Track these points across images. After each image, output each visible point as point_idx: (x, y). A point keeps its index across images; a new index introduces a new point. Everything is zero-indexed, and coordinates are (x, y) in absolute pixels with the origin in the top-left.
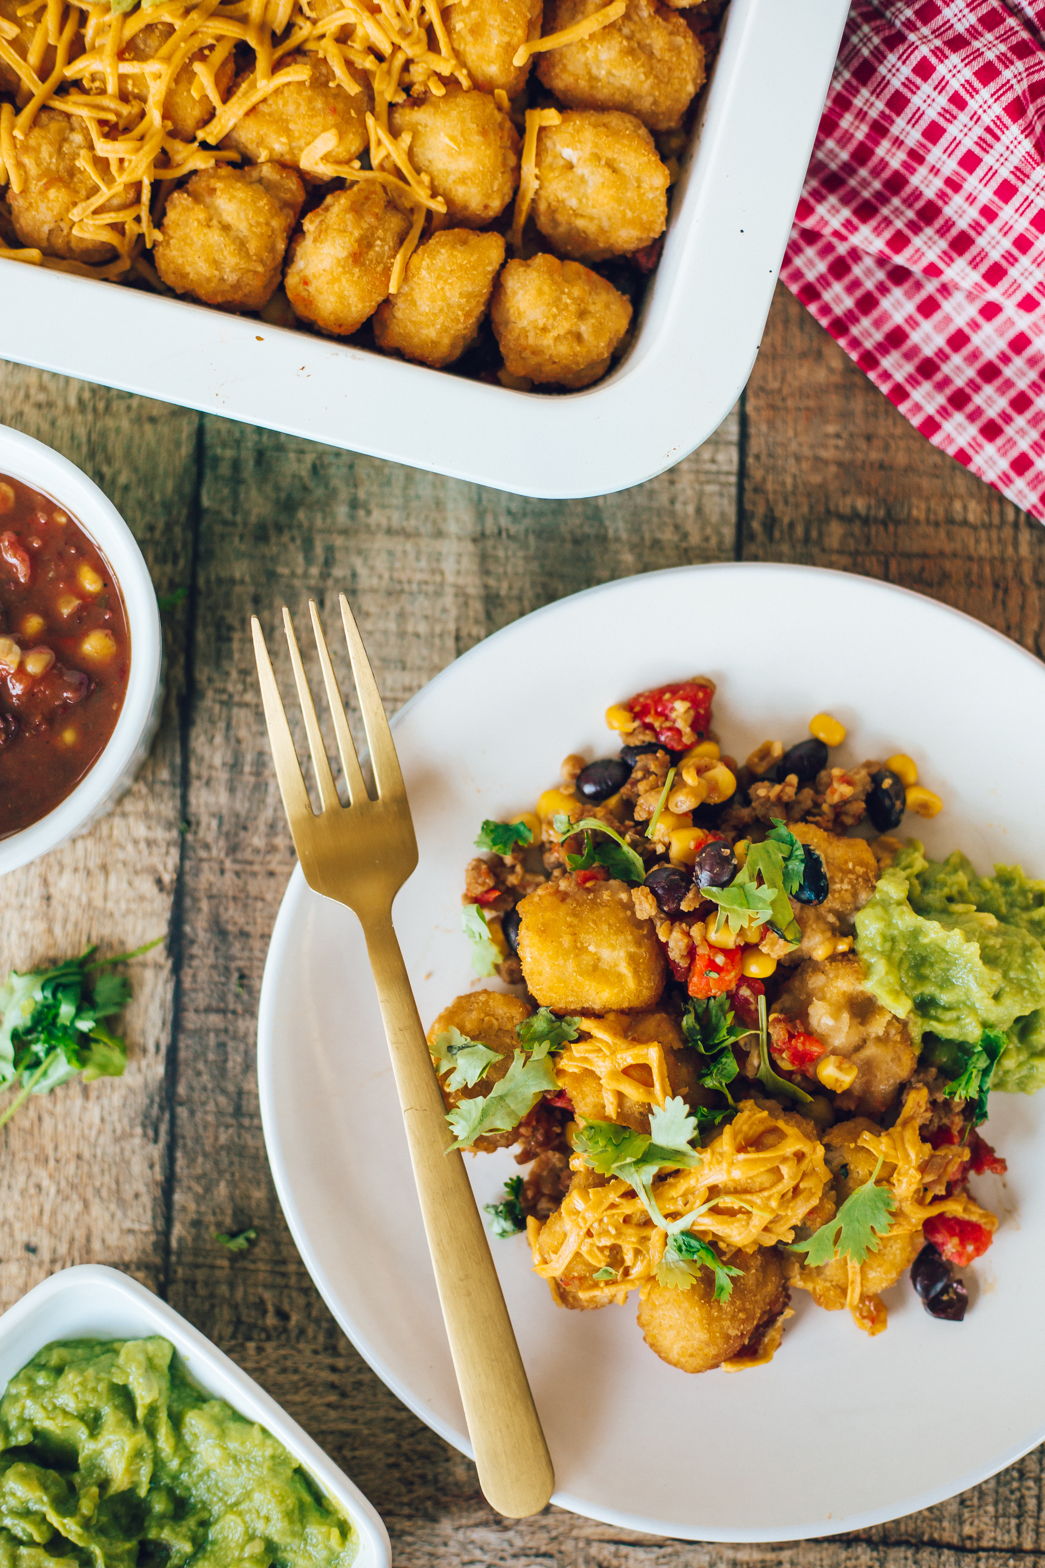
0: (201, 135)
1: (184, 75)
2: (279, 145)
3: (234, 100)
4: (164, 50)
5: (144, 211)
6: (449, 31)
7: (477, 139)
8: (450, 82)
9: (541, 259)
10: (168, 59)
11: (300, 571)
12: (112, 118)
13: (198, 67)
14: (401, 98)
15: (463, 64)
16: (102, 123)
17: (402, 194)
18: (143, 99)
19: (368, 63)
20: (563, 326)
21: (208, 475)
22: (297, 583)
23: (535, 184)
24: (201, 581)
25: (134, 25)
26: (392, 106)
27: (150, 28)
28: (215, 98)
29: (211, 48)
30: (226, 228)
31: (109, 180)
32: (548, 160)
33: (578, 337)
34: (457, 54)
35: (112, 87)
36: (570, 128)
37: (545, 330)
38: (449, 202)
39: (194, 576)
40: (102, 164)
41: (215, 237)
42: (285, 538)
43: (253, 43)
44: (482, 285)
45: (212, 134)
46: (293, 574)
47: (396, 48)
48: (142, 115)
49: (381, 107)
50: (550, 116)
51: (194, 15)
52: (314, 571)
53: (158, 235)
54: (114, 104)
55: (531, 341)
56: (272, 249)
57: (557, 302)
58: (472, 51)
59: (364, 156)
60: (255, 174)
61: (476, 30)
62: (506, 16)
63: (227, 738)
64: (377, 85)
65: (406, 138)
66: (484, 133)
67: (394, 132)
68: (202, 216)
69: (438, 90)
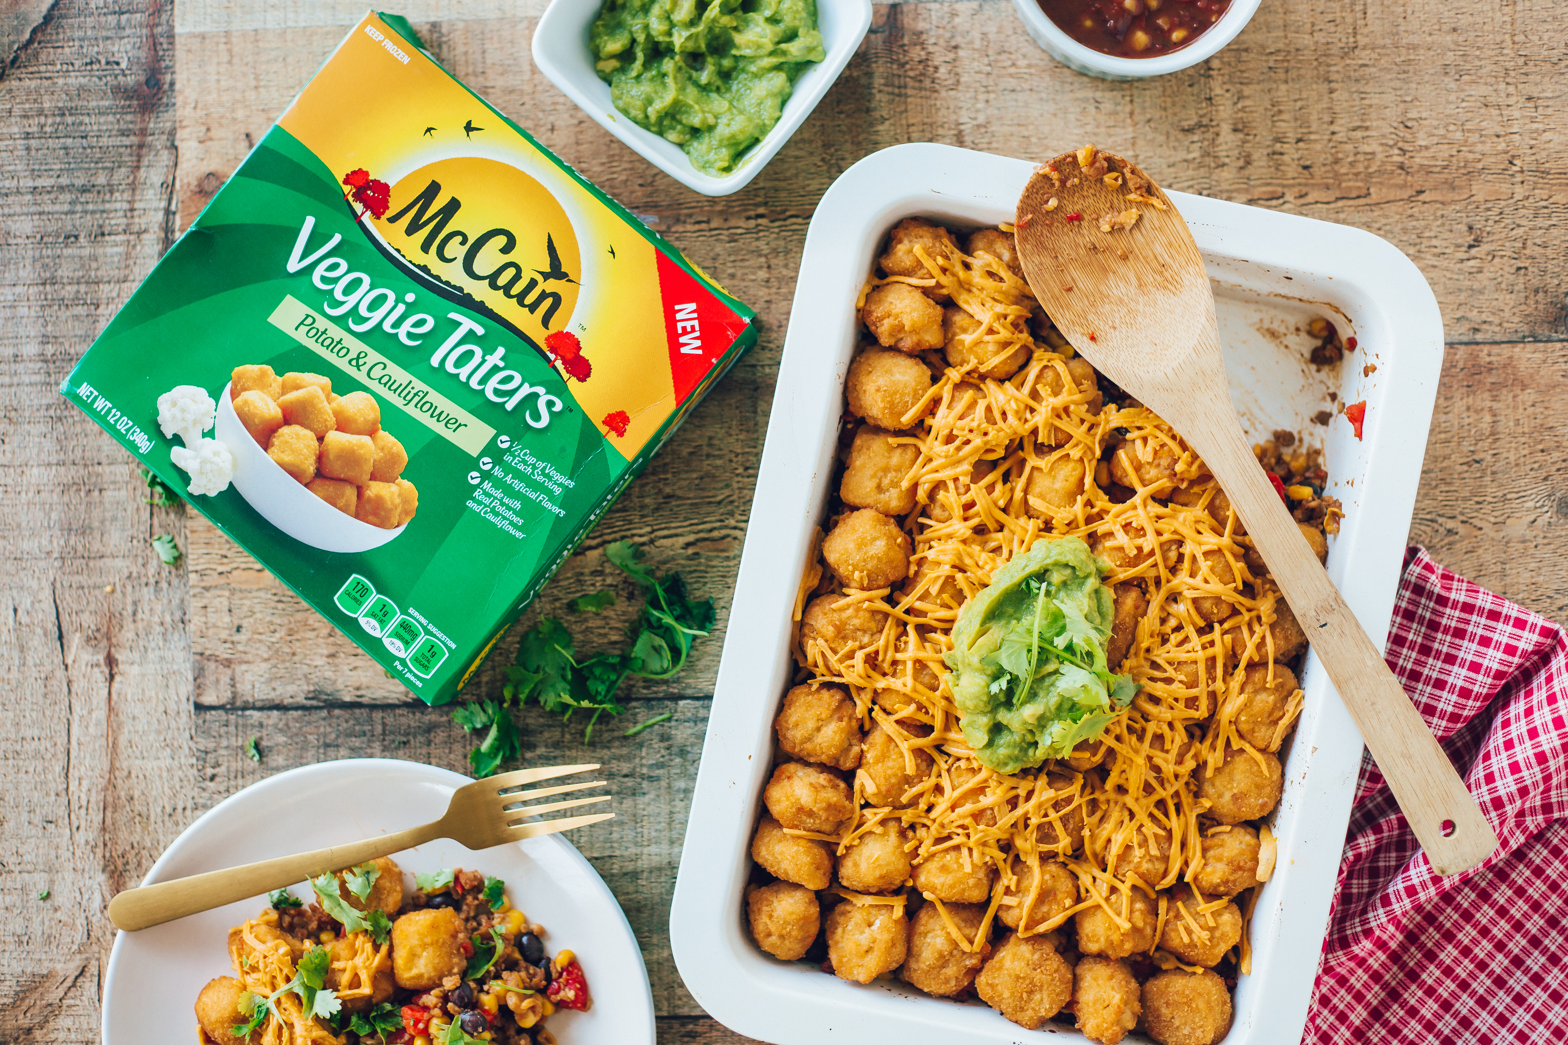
0: (876, 708)
1: (908, 700)
2: (870, 757)
3: (897, 727)
4: (920, 688)
5: (828, 679)
6: (946, 851)
7: (877, 873)
8: (915, 853)
9: (814, 910)
10: (915, 690)
11: (644, 761)
12: (880, 658)
13: (913, 706)
14: (905, 825)
15: (926, 860)
16: (877, 652)
17: (847, 828)
18: (894, 675)
19: (923, 806)
20: (773, 928)
21: (698, 703)
22: (637, 760)
23: (859, 905)
24: (634, 704)
25: (935, 668)
26: (899, 820)
27: (936, 677)
28: (897, 716)
29: (927, 713)
30: (818, 729)
31: (841, 661)
32: (874, 911)
33: (769, 935)
34: (933, 855)
35: (899, 656)
36: (892, 925)
37: (771, 917)
38: (844, 856)
39: (637, 699)
40: (851, 655)
41: (811, 725)
42: (663, 752)
43: (933, 735)
44: (794, 878)
45: (877, 714)
46: (642, 758)
47: (934, 821)
48: (884, 674)
49: (897, 814)
50: (899, 912)
51: (944, 703)
52: (645, 771)
53: (815, 687)
54: (889, 658)
55: (765, 909)
56: (809, 755)
57: (787, 923)
58: (932, 866)
59: (867, 805)
60: (854, 742)
61: (944, 869)
62: (952, 887)
63: (542, 726)
64: (910, 811)
65: (879, 830)
66: (882, 877)
67: (883, 822)
68: (823, 716)
69: (908, 847)
